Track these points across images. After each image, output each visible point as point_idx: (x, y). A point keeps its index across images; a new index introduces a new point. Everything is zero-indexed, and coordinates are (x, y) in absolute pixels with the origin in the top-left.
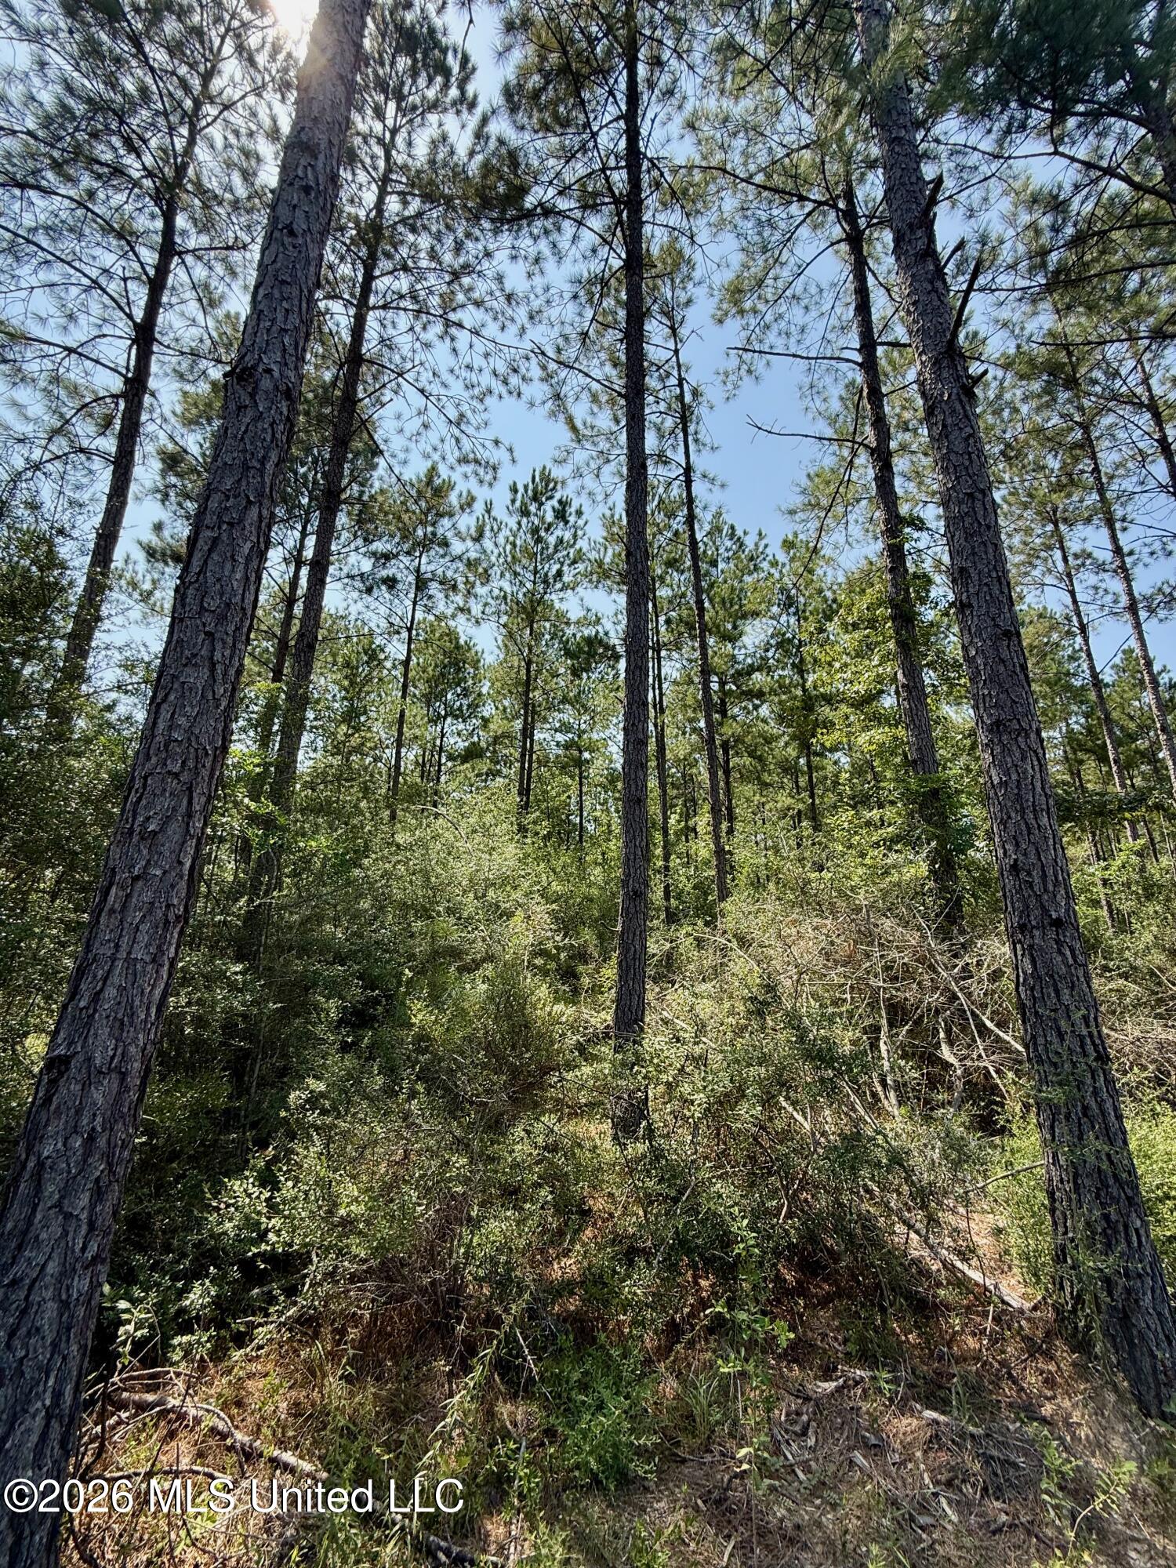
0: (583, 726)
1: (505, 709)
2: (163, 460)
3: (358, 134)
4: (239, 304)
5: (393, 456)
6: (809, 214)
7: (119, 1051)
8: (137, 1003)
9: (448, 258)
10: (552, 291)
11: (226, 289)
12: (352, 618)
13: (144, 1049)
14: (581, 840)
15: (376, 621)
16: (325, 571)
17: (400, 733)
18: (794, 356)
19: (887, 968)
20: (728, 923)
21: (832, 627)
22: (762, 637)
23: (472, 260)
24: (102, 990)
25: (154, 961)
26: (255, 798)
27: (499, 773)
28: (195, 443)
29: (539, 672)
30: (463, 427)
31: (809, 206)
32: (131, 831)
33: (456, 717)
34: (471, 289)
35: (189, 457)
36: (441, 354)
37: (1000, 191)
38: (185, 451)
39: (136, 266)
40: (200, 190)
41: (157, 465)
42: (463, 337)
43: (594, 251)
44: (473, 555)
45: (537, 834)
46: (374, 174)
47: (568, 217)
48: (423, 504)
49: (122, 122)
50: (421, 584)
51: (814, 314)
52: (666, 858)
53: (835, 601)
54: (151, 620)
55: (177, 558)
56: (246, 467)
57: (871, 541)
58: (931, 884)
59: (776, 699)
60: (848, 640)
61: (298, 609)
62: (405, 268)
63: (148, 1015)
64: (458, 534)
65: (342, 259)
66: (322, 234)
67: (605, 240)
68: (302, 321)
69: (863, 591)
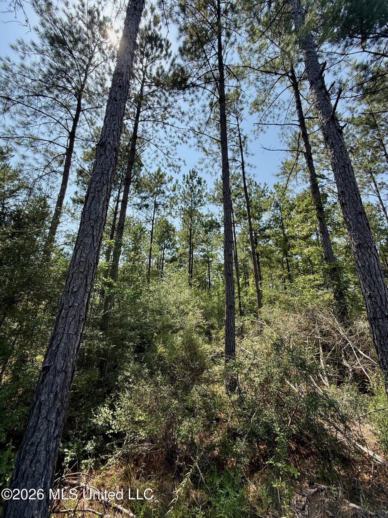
0: (209, 250)
1: (183, 245)
2: (77, 172)
3: (135, 69)
4: (100, 123)
5: (147, 166)
6: (279, 78)
7: (65, 364)
8: (70, 348)
9: (163, 103)
10: (196, 110)
11: (96, 120)
12: (135, 218)
13: (72, 364)
14: (210, 288)
15: (142, 219)
16: (126, 204)
17: (150, 254)
18: (276, 124)
19: (321, 332)
20: (263, 316)
21: (293, 213)
22: (269, 217)
23: (170, 103)
24: (59, 344)
25: (75, 334)
26: (106, 277)
27: (182, 266)
28: (87, 166)
29: (194, 233)
30: (169, 155)
31: (279, 76)
32: (69, 291)
33: (168, 248)
34: (171, 112)
35: (85, 171)
36: (161, 133)
37: (345, 65)
38: (84, 169)
39: (70, 115)
40: (89, 92)
41: (76, 174)
42: (168, 127)
43: (209, 96)
44: (172, 196)
45: (195, 286)
46: (140, 80)
47: (200, 87)
48: (157, 181)
49: (66, 74)
50: (156, 205)
51: (282, 110)
52: (239, 293)
53: (293, 204)
54: (74, 221)
55: (82, 202)
56: (103, 173)
57: (305, 183)
58: (335, 301)
59: (274, 238)
60: (299, 217)
61: (118, 216)
62: (150, 108)
63: (74, 352)
64: (168, 189)
65: (131, 107)
66: (125, 100)
67: (212, 93)
68: (119, 127)
69: (303, 200)
